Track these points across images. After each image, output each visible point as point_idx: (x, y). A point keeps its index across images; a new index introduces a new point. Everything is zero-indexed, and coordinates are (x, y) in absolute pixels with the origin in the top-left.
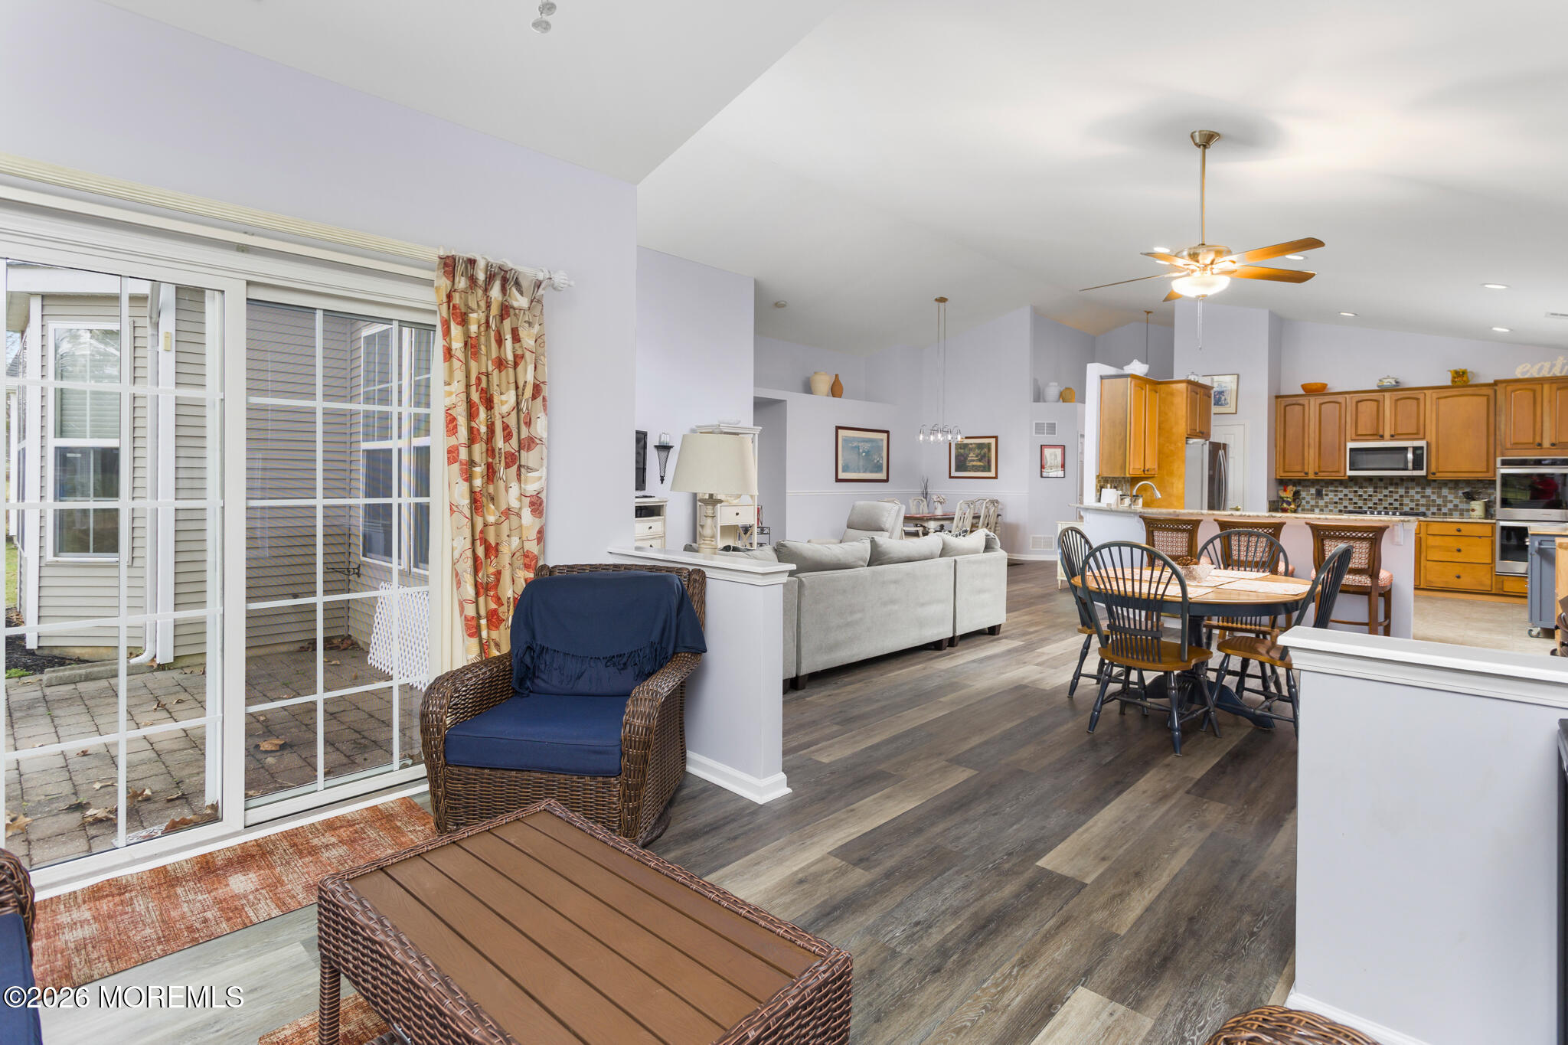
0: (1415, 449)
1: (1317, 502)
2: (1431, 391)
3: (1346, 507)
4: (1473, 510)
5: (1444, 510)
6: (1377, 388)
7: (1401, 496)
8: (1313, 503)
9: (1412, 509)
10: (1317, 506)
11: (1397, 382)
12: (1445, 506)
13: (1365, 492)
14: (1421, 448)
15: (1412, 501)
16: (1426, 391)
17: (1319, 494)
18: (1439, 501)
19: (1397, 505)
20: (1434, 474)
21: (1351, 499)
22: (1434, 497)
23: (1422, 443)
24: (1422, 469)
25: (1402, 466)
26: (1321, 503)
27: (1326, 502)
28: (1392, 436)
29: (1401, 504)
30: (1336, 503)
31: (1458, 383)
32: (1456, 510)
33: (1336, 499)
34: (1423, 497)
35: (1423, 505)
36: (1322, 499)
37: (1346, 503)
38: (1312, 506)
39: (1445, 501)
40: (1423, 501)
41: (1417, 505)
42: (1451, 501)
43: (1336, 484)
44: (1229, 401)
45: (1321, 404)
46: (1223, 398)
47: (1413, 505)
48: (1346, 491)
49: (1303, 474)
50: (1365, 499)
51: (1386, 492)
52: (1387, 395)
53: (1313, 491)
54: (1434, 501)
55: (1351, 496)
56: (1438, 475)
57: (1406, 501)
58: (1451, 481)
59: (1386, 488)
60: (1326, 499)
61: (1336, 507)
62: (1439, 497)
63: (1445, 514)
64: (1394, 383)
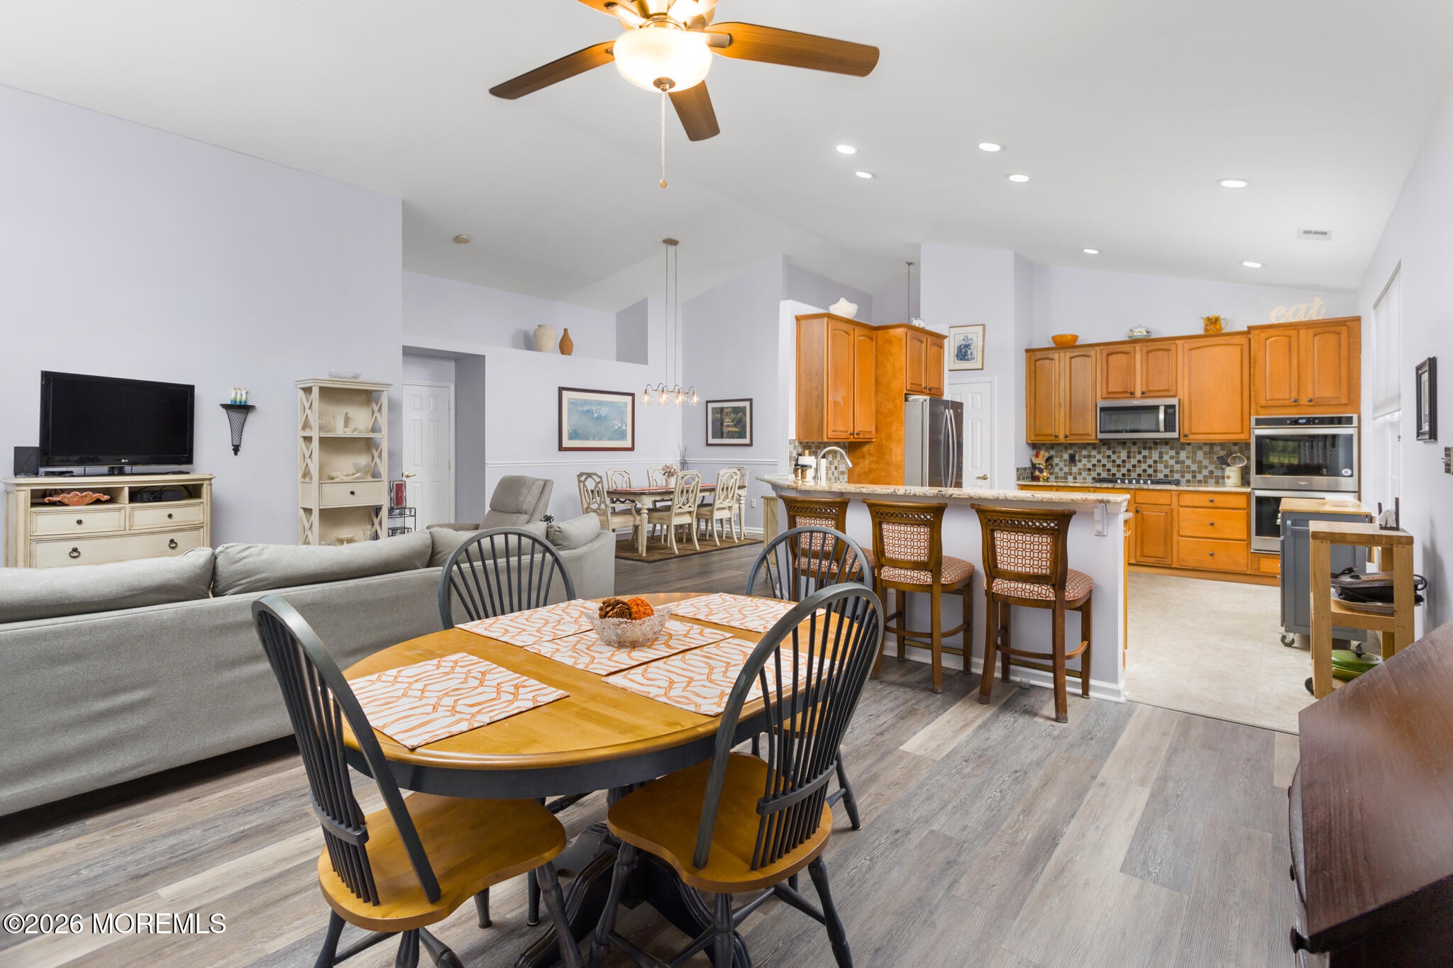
0: (1167, 407)
1: (1070, 469)
2: (1182, 341)
3: (1099, 474)
4: (1228, 477)
5: (1199, 477)
6: (1127, 339)
7: (1155, 462)
8: (1066, 469)
9: (1166, 476)
10: (1071, 474)
11: (1148, 332)
12: (1200, 472)
13: (1119, 457)
14: (1173, 407)
15: (1166, 467)
16: (1177, 342)
17: (1072, 459)
18: (1194, 467)
19: (1150, 471)
20: (1186, 436)
21: (1104, 466)
22: (1188, 462)
23: (1174, 401)
24: (1174, 431)
25: (1153, 427)
26: (1075, 470)
27: (1080, 469)
28: (1143, 393)
29: (1155, 471)
30: (1089, 470)
31: (1211, 332)
32: (1211, 477)
33: (1089, 466)
34: (1177, 462)
35: (1177, 472)
36: (1076, 466)
37: (1099, 469)
38: (1065, 473)
39: (1201, 467)
40: (1177, 467)
41: (1171, 471)
42: (1206, 467)
43: (1090, 448)
44: (975, 354)
45: (1071, 358)
46: (969, 353)
47: (1167, 471)
48: (1099, 457)
49: (1053, 438)
50: (1119, 466)
51: (1140, 457)
52: (1138, 347)
53: (1066, 456)
54: (1188, 467)
55: (1104, 461)
56: (1191, 437)
57: (1160, 467)
58: (1205, 444)
59: (1140, 453)
60: (1080, 465)
61: (1090, 475)
62: (1194, 462)
63: (1200, 481)
64: (1145, 333)
